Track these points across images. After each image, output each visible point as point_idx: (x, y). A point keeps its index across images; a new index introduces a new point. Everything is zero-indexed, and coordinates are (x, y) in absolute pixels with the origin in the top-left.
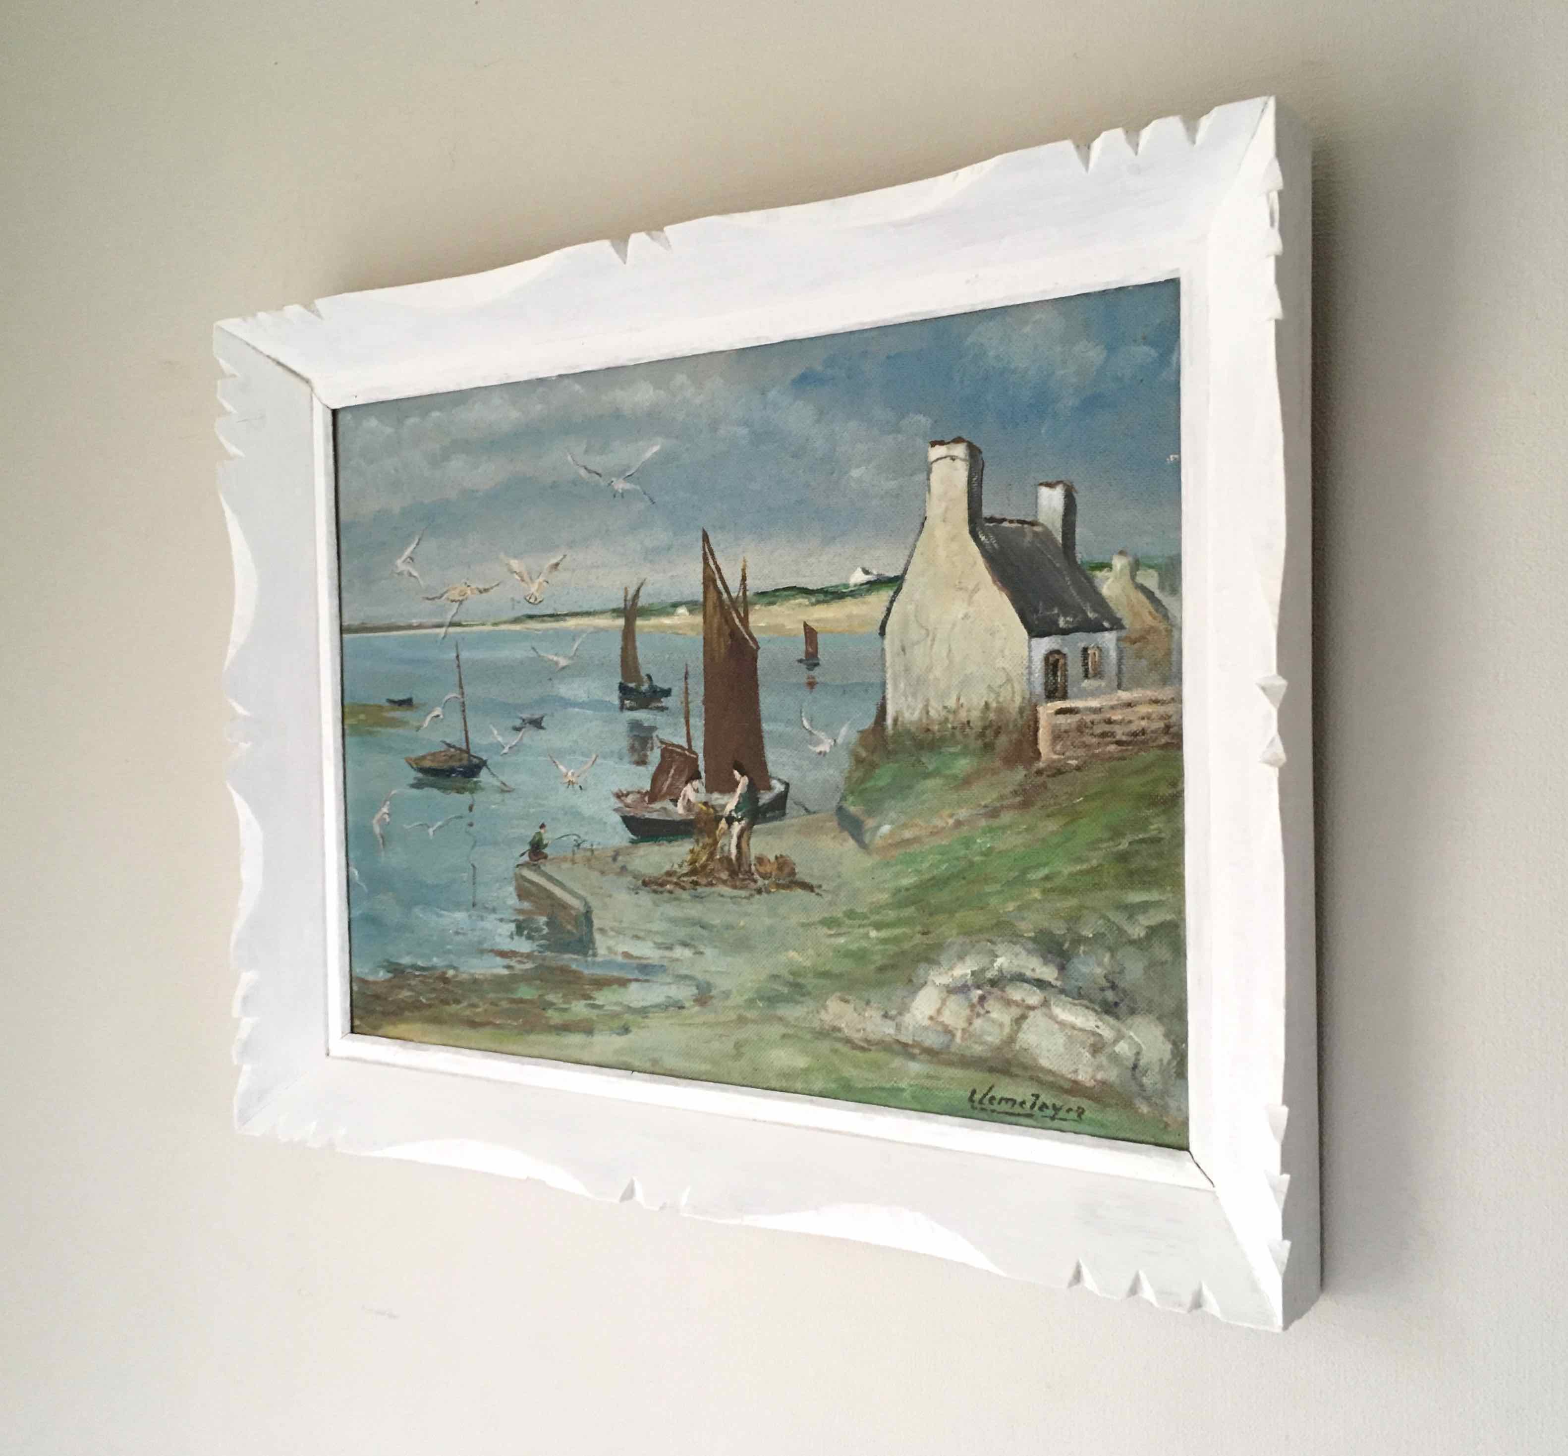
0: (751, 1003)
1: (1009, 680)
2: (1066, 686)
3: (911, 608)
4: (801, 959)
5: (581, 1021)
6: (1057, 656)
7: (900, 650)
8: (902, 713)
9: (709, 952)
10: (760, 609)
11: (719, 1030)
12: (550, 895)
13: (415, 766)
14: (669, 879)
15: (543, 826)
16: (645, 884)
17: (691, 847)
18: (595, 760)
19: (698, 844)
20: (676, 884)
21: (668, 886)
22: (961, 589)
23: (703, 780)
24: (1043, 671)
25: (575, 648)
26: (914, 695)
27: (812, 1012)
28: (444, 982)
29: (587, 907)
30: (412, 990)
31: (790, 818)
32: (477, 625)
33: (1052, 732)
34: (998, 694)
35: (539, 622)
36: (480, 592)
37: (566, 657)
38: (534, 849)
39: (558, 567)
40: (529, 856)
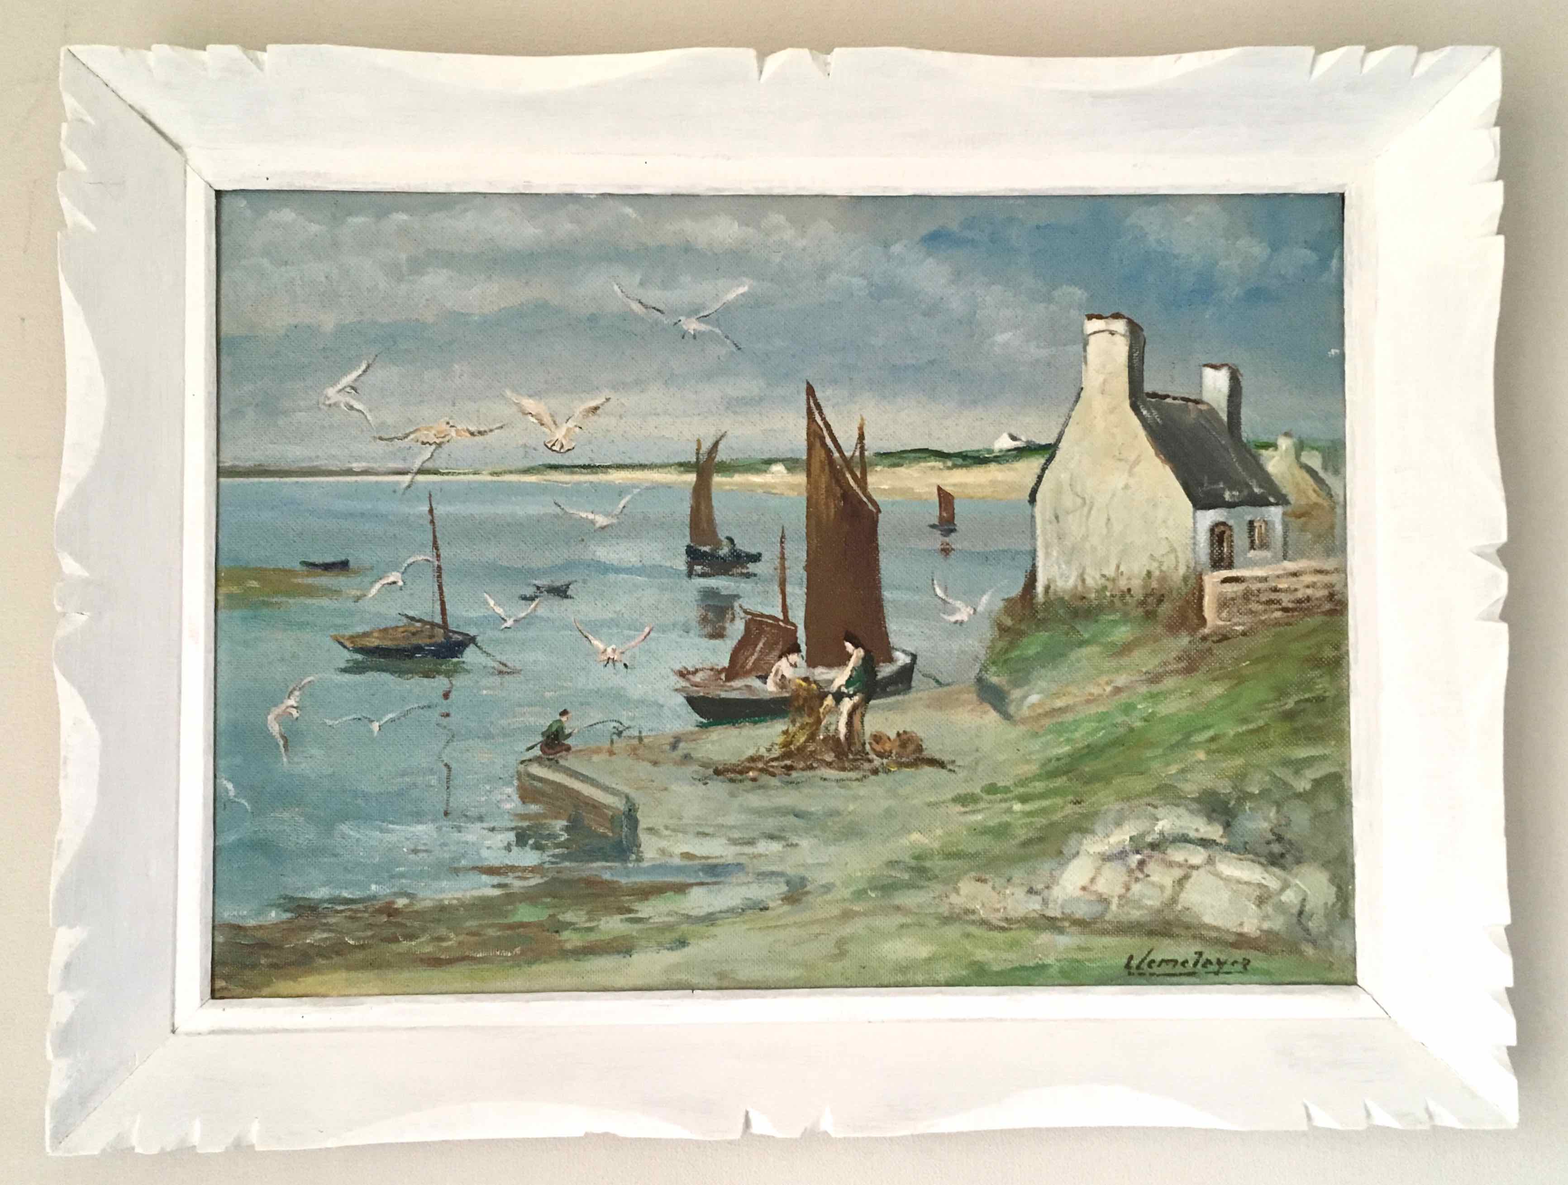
0: (860, 894)
1: (1173, 550)
2: (1232, 556)
3: (1064, 476)
4: (927, 841)
5: (615, 939)
6: (1222, 528)
7: (1053, 518)
8: (1055, 582)
9: (805, 843)
10: (881, 471)
11: (816, 929)
12: (572, 795)
13: (349, 645)
14: (752, 765)
15: (564, 713)
16: (717, 772)
17: (785, 728)
18: (649, 633)
19: (794, 725)
20: (762, 770)
21: (751, 774)
22: (1120, 460)
23: (804, 653)
24: (1208, 542)
25: (621, 506)
26: (1068, 563)
27: (940, 896)
28: (389, 915)
29: (629, 804)
30: (330, 931)
31: (918, 691)
32: (465, 474)
33: (1218, 600)
34: (1161, 563)
35: (565, 473)
36: (472, 434)
37: (607, 515)
38: (550, 741)
39: (598, 412)
40: (541, 750)
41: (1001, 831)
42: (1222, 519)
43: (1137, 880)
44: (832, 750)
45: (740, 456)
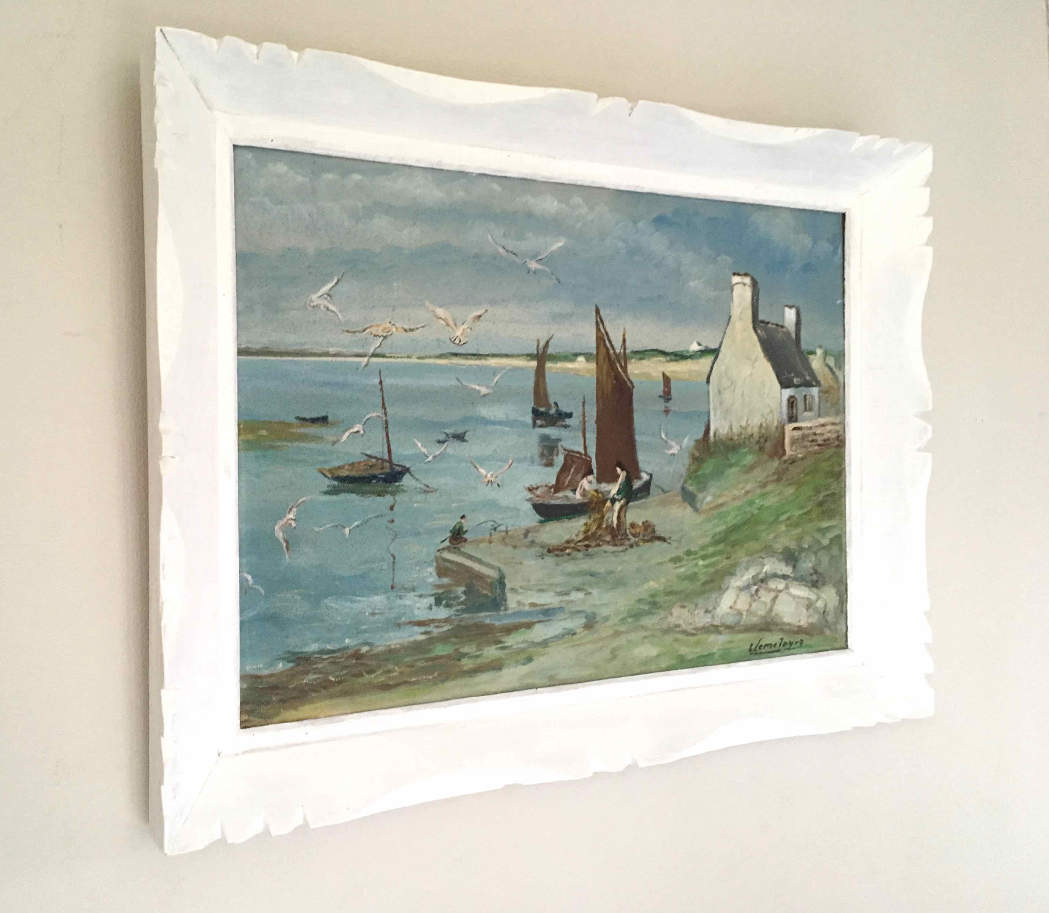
0: (623, 620)
1: (772, 411)
2: (797, 415)
3: (723, 368)
4: (657, 585)
5: (492, 661)
6: (793, 399)
7: (718, 392)
8: (719, 430)
9: (596, 591)
10: (634, 362)
11: (600, 644)
12: (469, 570)
13: (329, 475)
14: (568, 545)
15: (463, 517)
17: (585, 521)
18: (511, 464)
19: (590, 519)
20: (573, 548)
21: (567, 550)
22: (748, 359)
23: (595, 474)
24: (787, 407)
25: (495, 381)
26: (725, 418)
27: (663, 618)
28: (357, 659)
29: (500, 574)
30: (320, 673)
31: (653, 496)
32: (401, 357)
33: (791, 440)
34: (766, 420)
35: (462, 359)
36: (405, 330)
37: (488, 387)
38: (455, 535)
39: (481, 319)
40: (450, 542)
41: (692, 577)
42: (792, 394)
43: (755, 601)
44: (610, 534)
45: (561, 350)
